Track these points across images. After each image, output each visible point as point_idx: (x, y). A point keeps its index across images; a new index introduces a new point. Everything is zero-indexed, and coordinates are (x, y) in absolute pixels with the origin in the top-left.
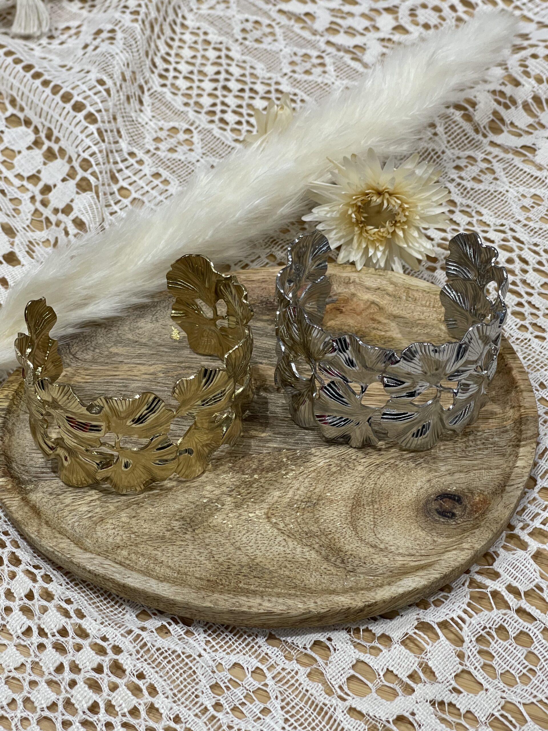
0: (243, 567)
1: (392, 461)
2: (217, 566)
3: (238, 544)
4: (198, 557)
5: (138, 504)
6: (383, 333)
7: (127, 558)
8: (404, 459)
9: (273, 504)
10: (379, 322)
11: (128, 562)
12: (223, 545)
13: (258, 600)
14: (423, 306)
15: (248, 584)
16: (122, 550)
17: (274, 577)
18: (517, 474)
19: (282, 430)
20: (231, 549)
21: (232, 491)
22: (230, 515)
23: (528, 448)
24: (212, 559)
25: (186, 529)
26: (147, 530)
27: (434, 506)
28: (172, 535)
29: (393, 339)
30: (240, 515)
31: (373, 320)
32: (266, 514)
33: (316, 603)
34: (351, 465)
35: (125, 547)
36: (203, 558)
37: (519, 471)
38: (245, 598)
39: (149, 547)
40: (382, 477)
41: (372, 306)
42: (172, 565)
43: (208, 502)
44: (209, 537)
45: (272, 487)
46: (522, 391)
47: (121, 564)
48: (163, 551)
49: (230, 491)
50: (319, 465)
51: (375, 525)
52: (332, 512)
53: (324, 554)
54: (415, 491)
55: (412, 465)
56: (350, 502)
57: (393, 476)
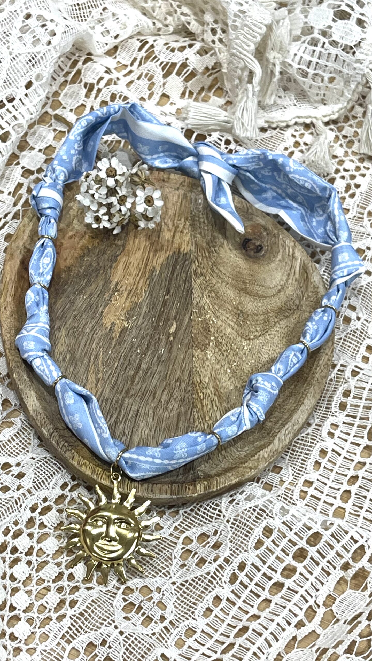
1: (210, 263)
8: (210, 257)
9: (238, 334)
19: (173, 313)
21: (223, 354)
22: (244, 359)
27: (251, 253)
30: (245, 354)
32: (246, 340)
34: (210, 285)
38: (321, 362)
40: (223, 271)
43: (230, 369)
45: (224, 332)
50: (208, 302)
51: (262, 286)
52: (249, 305)
53: (282, 317)
54: (237, 259)
55: (215, 254)
56: (242, 294)
57: (224, 267)
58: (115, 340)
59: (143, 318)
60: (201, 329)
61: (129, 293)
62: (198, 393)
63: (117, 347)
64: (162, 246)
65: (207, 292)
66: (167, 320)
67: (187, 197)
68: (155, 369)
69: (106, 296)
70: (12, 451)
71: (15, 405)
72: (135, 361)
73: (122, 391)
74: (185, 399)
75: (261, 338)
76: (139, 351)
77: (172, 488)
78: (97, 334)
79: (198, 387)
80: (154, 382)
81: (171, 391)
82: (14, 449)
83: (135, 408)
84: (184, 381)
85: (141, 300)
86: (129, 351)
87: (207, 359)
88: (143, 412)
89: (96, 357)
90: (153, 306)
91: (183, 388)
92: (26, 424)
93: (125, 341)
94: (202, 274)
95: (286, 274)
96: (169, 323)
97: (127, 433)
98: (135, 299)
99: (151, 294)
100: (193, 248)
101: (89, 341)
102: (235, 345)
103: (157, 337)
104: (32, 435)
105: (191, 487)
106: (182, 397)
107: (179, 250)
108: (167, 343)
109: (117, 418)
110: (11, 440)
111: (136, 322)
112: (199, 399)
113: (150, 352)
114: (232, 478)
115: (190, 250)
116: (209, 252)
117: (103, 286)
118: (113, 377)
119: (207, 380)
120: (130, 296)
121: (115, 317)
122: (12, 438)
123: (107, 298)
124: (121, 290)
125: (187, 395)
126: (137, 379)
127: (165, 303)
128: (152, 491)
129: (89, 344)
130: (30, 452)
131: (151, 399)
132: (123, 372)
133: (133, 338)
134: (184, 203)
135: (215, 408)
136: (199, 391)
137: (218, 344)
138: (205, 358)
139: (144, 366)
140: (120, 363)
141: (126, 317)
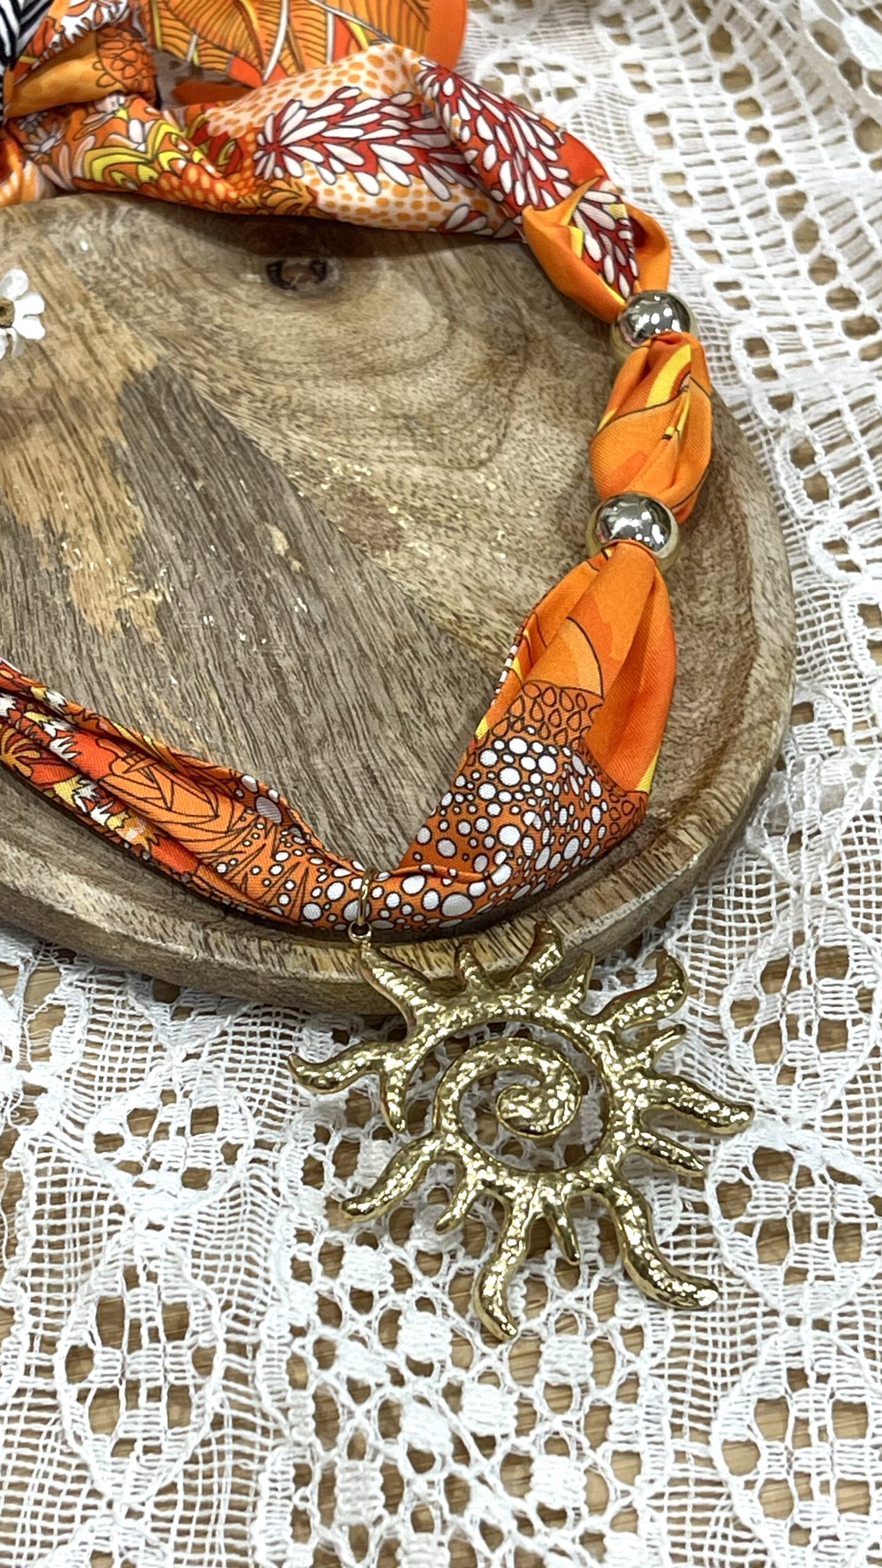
1: (234, 360)
3: (571, 480)
8: (219, 347)
9: (446, 467)
19: (248, 509)
21: (452, 529)
22: (511, 511)
27: (310, 287)
30: (502, 499)
32: (476, 469)
34: (279, 402)
40: (282, 358)
43: (500, 550)
45: (407, 481)
50: (307, 439)
51: (403, 339)
52: (410, 393)
53: (511, 379)
54: (290, 317)
55: (227, 335)
56: (371, 381)
57: (272, 348)
58: (158, 646)
59: (184, 560)
60: (349, 506)
61: (98, 528)
62: (476, 645)
63: (181, 659)
64: (82, 384)
65: (284, 421)
66: (247, 533)
67: (42, 255)
68: (320, 652)
69: (46, 564)
70: (116, 1075)
71: (26, 962)
72: (253, 662)
73: (286, 749)
74: (459, 675)
75: (505, 446)
76: (243, 637)
77: (625, 880)
78: (101, 660)
79: (462, 633)
80: (345, 681)
81: (408, 678)
82: (118, 1065)
83: (353, 766)
84: (418, 637)
85: (139, 525)
86: (220, 649)
87: (425, 560)
88: (382, 763)
89: (149, 711)
90: (183, 522)
91: (429, 654)
92: (94, 986)
93: (187, 634)
94: (236, 392)
95: (431, 287)
96: (258, 534)
97: (387, 834)
98: (123, 533)
99: (153, 499)
100: (162, 351)
101: (96, 687)
102: (460, 492)
103: (257, 581)
104: (132, 1002)
105: (670, 848)
106: (445, 673)
107: (131, 371)
108: (294, 581)
109: (330, 814)
110: (89, 1050)
111: (175, 577)
112: (491, 657)
113: (272, 624)
114: (744, 769)
115: (159, 358)
116: (207, 339)
117: (16, 547)
118: (233, 730)
119: (467, 604)
120: (106, 530)
121: (112, 598)
122: (89, 1043)
123: (51, 569)
124: (69, 530)
125: (454, 664)
126: (298, 701)
127: (206, 500)
128: (583, 916)
129: (103, 692)
130: (167, 1045)
131: (374, 724)
132: (249, 706)
133: (200, 618)
134: (47, 273)
136: (474, 639)
137: (420, 515)
138: (417, 562)
139: (287, 663)
140: (222, 690)
141: (139, 581)
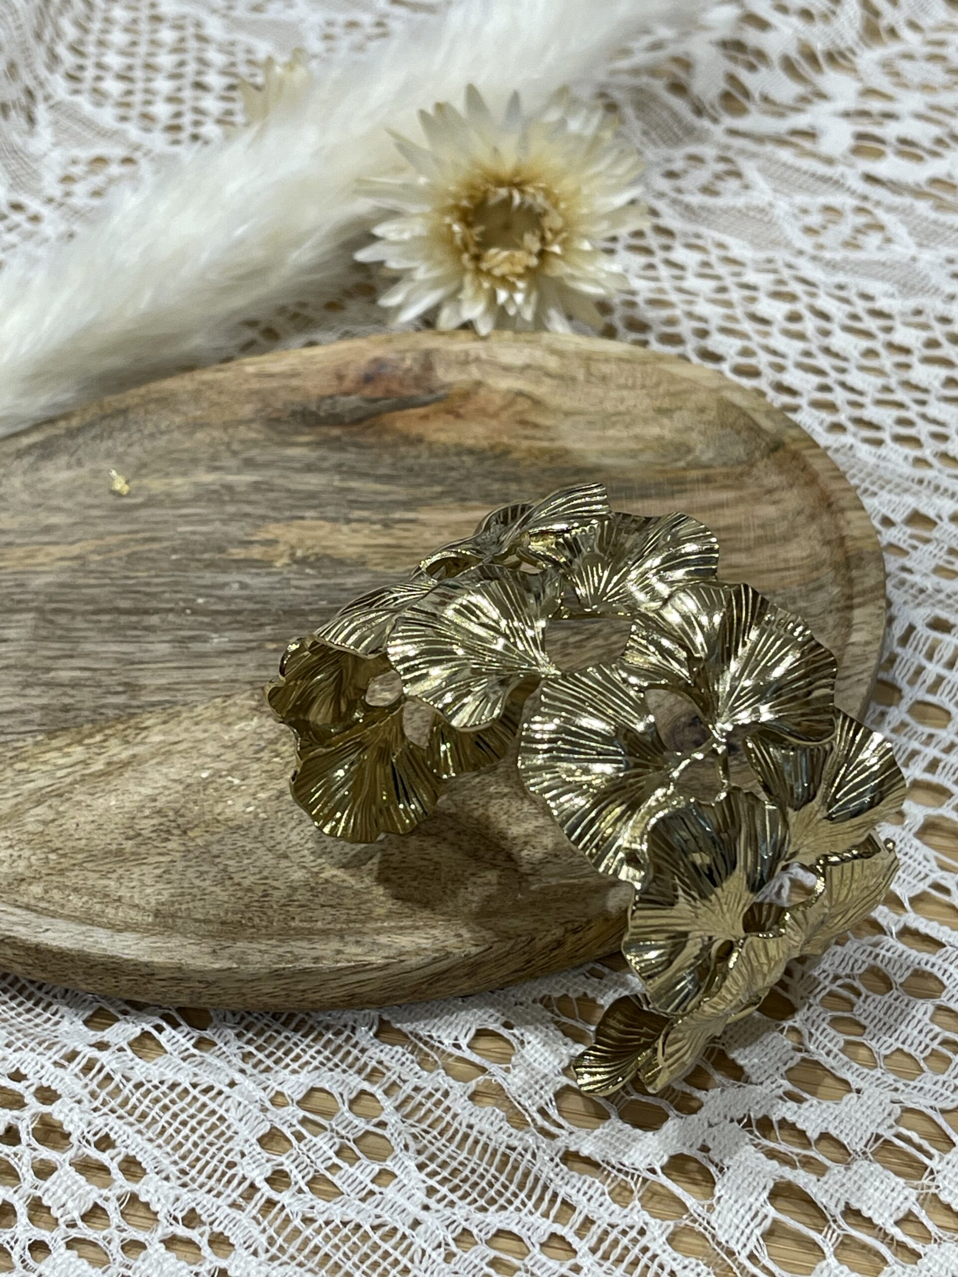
0: (295, 889)
2: (240, 894)
3: (283, 847)
4: (197, 882)
5: (61, 795)
6: (545, 444)
7: (42, 899)
10: (536, 426)
11: (43, 905)
12: (249, 853)
13: (335, 944)
14: (620, 387)
15: (311, 920)
16: (30, 884)
17: (366, 902)
18: (854, 656)
20: (269, 859)
22: (262, 795)
23: (870, 609)
24: (228, 883)
25: (168, 832)
26: (83, 842)
28: (138, 845)
29: (567, 452)
31: (524, 423)
33: (460, 936)
35: (36, 878)
36: (208, 882)
37: (857, 650)
38: (304, 944)
39: (91, 874)
41: (520, 399)
42: (142, 903)
43: (211, 776)
44: (219, 841)
46: (842, 510)
47: (27, 908)
48: (121, 877)
49: (257, 752)
61: (388, 546)
62: (100, 731)
63: (197, 564)
69: (356, 514)
72: (168, 601)
74: (71, 714)
78: (225, 525)
79: (121, 727)
80: (114, 648)
81: (88, 683)
84: (134, 698)
85: (379, 569)
86: (193, 586)
87: (229, 724)
91: (109, 701)
93: (224, 572)
98: (374, 557)
103: (264, 620)
106: (79, 705)
108: (251, 641)
111: (298, 577)
112: (79, 737)
113: (206, 620)
117: (390, 502)
120: (381, 550)
121: (294, 541)
124: (393, 531)
126: (106, 618)
132: (119, 591)
133: (239, 582)
135: (60, 774)
136: (108, 732)
138: (230, 719)
139: (154, 620)
140: (149, 580)
141: (306, 557)
